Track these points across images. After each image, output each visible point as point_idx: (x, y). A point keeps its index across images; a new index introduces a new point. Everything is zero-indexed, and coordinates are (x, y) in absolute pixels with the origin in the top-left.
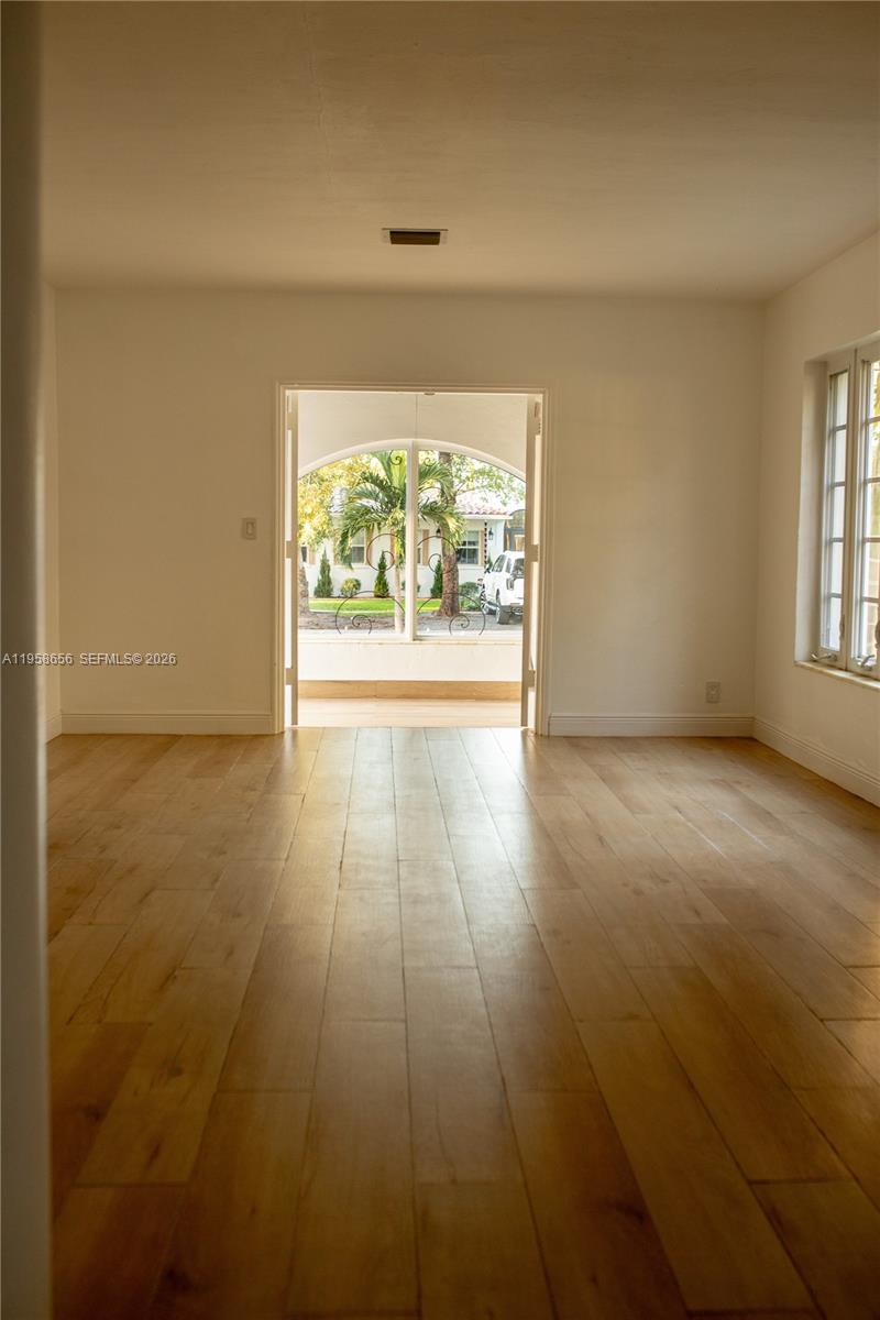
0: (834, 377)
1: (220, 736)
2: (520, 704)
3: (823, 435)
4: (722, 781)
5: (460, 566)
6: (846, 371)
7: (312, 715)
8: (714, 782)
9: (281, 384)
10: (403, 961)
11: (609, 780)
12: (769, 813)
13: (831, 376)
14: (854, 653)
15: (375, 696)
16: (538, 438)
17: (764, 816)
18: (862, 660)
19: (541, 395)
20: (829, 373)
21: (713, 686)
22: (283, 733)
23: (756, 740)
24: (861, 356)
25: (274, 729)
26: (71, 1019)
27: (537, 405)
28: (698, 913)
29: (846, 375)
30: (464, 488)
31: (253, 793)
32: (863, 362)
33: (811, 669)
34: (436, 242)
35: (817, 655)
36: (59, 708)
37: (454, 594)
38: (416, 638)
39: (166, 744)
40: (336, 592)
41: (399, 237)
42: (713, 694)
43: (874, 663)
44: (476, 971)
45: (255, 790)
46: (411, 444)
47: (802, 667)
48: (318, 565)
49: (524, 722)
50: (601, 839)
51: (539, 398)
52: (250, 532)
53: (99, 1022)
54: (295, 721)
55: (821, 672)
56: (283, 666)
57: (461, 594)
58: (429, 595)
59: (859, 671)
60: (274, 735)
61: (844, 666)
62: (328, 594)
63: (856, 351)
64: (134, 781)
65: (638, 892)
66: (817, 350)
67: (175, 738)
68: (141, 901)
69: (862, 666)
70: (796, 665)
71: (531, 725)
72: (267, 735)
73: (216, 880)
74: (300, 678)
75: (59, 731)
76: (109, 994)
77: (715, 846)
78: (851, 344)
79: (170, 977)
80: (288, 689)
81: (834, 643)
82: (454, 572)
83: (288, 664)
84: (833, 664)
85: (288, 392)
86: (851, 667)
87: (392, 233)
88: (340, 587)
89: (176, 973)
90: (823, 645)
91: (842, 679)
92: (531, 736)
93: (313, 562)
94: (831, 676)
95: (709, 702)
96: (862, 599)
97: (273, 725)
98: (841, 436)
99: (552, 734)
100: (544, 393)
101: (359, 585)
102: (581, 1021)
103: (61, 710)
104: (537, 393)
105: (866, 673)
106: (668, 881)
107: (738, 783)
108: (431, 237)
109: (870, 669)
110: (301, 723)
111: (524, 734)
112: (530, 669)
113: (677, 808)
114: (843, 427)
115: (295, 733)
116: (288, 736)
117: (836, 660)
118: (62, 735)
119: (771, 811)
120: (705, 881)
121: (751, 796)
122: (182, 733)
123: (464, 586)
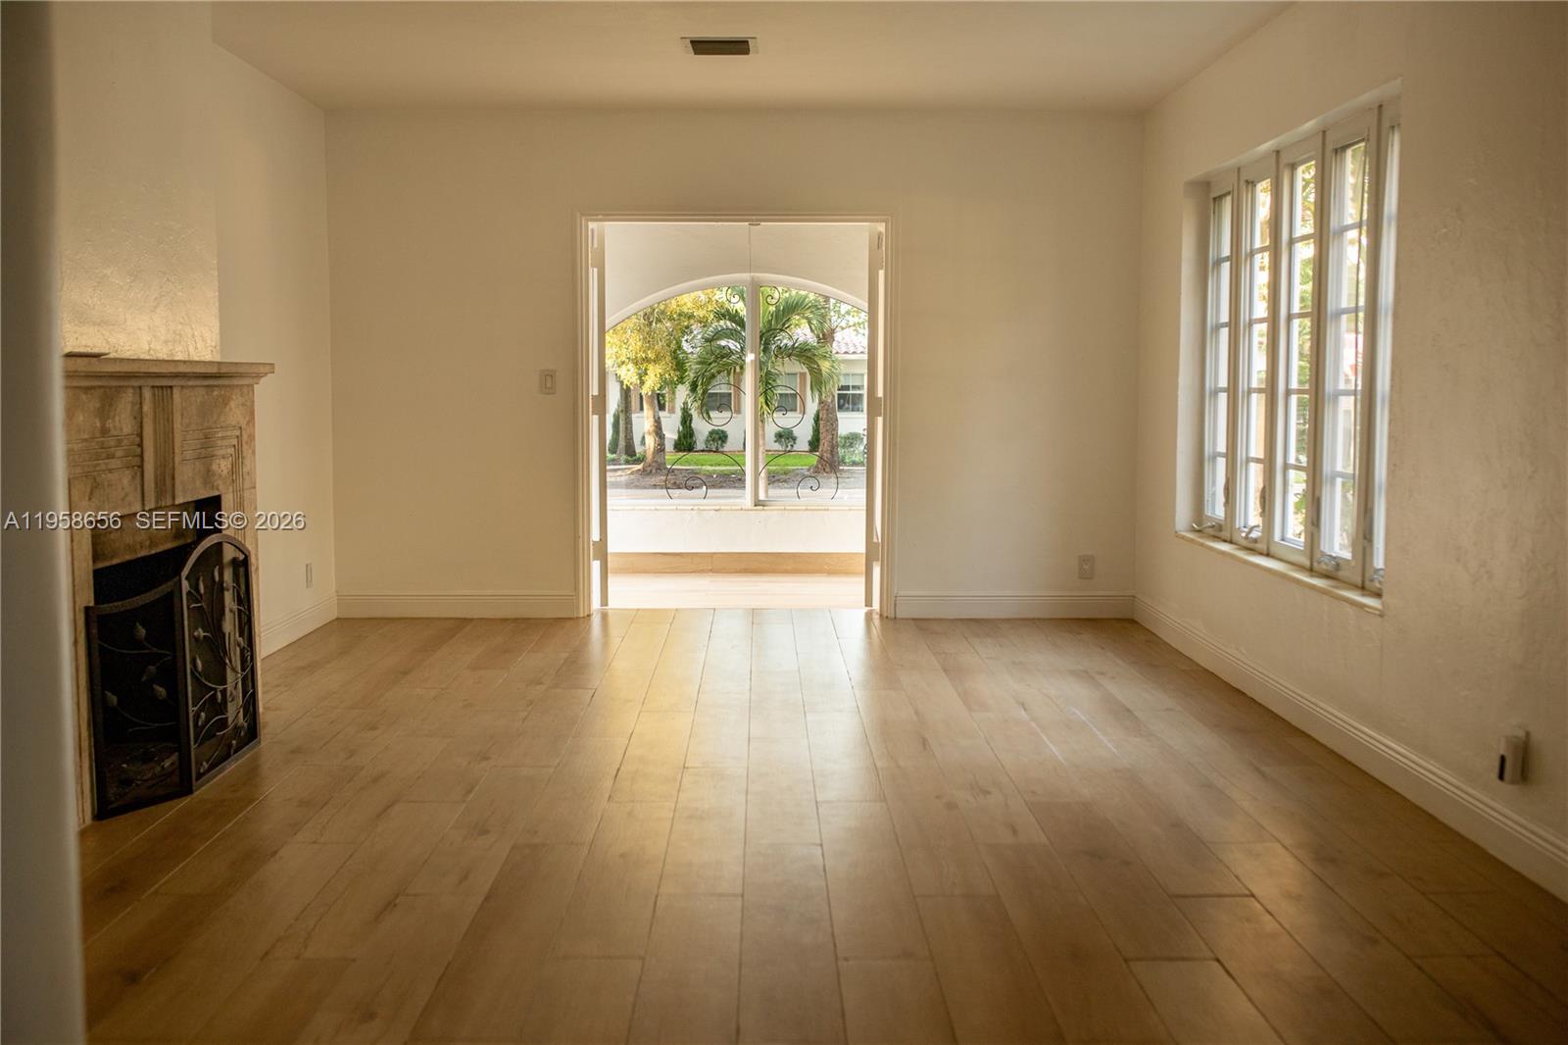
0: (1218, 199)
1: (516, 620)
2: (863, 579)
3: (1205, 268)
4: (1086, 672)
5: (840, 415)
6: (1229, 193)
7: (627, 594)
8: (1074, 673)
9: (582, 215)
10: (659, 887)
11: (953, 672)
12: (1128, 710)
13: (1215, 199)
14: (1239, 523)
15: (711, 570)
16: (881, 273)
17: (1122, 714)
18: (1246, 530)
19: (884, 224)
20: (1213, 195)
21: (1085, 560)
22: (589, 616)
23: (1136, 622)
24: (1244, 176)
25: (578, 613)
26: (266, 954)
27: (880, 234)
28: (1015, 832)
29: (1229, 199)
30: (843, 324)
31: (538, 687)
32: (1247, 182)
33: (1192, 541)
34: (746, 52)
35: (1202, 526)
36: (334, 589)
37: (833, 448)
38: (758, 503)
39: (454, 628)
40: (700, 445)
41: (701, 46)
42: (1086, 568)
43: (1260, 534)
44: (740, 899)
45: (541, 683)
46: (749, 279)
47: (1183, 537)
48: (679, 413)
49: (868, 602)
50: (924, 742)
51: (881, 227)
52: (549, 385)
53: (297, 958)
54: (604, 601)
55: (1202, 545)
56: (589, 538)
57: (843, 447)
58: (807, 448)
59: (1245, 543)
60: (578, 618)
61: (1228, 537)
62: (690, 448)
63: (1239, 169)
64: (405, 673)
65: (951, 806)
66: (1197, 171)
67: (464, 622)
68: (378, 816)
69: (1246, 538)
70: (1177, 535)
71: (876, 606)
72: (570, 619)
73: (470, 791)
74: (610, 549)
75: (334, 615)
76: (315, 926)
77: (1056, 749)
78: (1232, 162)
79: (390, 905)
80: (596, 565)
81: (1218, 510)
82: (833, 423)
83: (595, 536)
84: (1217, 534)
85: (592, 225)
86: (1236, 538)
87: (692, 42)
88: (705, 438)
89: (397, 901)
90: (1208, 512)
91: (1223, 553)
92: (876, 617)
93: (672, 411)
94: (1212, 549)
95: (1080, 578)
96: (1248, 460)
97: (578, 608)
98: (1226, 267)
99: (899, 616)
100: (886, 221)
101: (726, 437)
102: (846, 959)
103: (337, 592)
104: (878, 221)
105: (1251, 545)
106: (989, 793)
107: (1102, 674)
108: (739, 47)
109: (1255, 541)
110: (613, 603)
111: (869, 617)
112: (875, 540)
113: (1023, 705)
114: (1227, 259)
115: (604, 616)
116: (596, 620)
117: (1220, 530)
118: (338, 619)
119: (1131, 708)
120: (1033, 792)
121: (1113, 689)
122: (475, 617)
123: (846, 438)
